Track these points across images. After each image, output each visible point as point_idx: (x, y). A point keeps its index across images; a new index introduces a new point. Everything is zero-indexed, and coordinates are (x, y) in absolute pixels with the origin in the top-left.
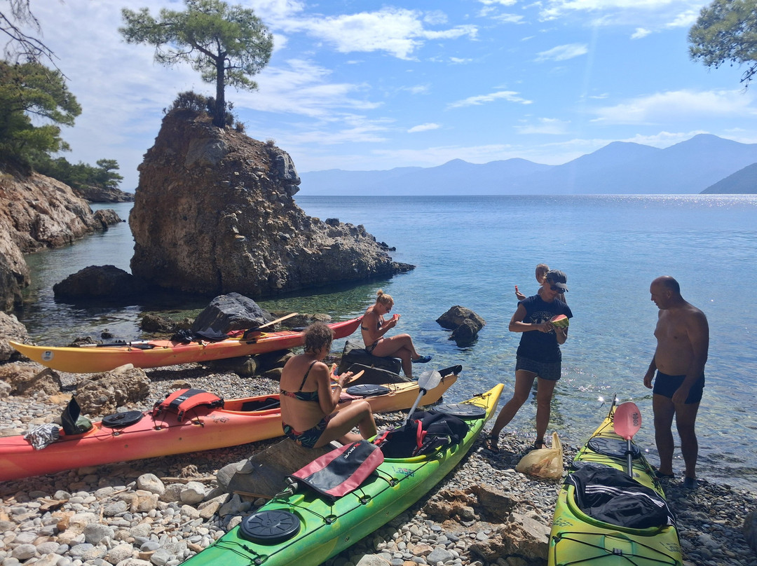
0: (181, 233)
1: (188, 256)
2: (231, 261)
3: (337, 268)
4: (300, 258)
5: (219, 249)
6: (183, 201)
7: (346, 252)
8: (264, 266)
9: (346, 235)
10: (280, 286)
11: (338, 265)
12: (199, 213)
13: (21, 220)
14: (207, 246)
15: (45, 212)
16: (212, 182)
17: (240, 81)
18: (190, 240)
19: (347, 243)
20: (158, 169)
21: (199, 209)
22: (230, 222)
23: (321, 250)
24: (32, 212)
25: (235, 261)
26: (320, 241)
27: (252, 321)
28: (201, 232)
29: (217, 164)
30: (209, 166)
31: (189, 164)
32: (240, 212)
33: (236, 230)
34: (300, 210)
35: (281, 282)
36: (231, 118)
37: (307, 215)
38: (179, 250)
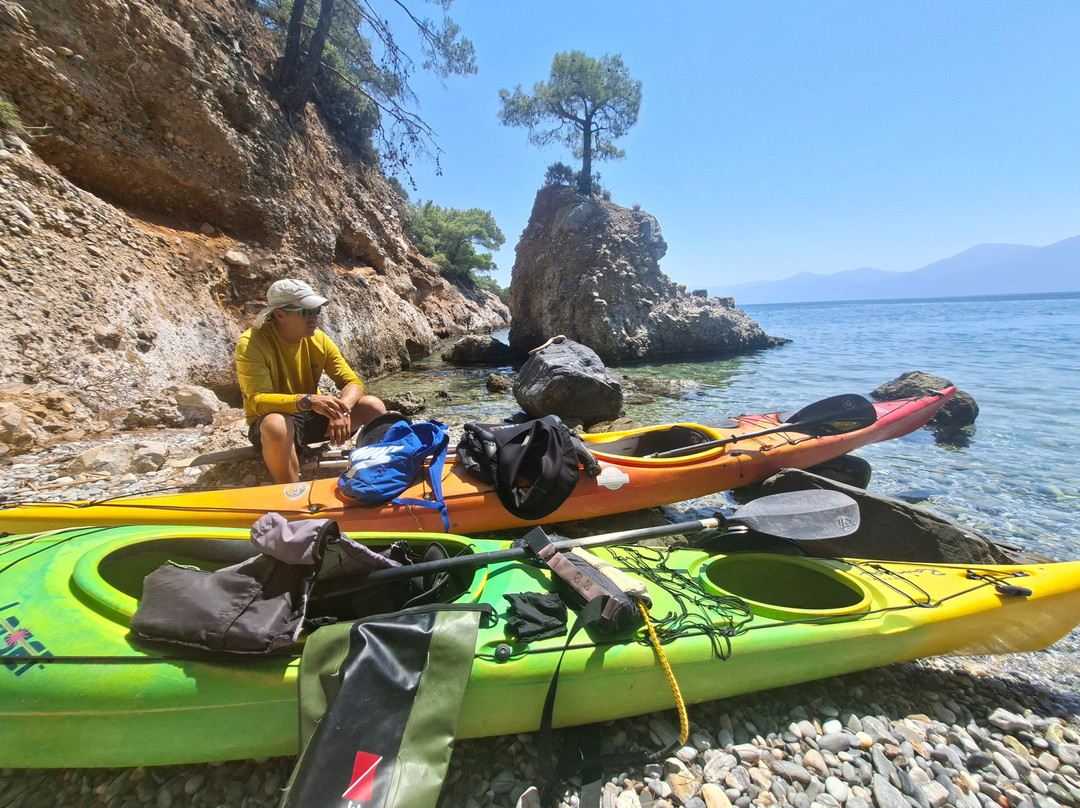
0: (546, 302)
1: (551, 324)
2: (589, 325)
3: (705, 337)
4: (664, 326)
5: (578, 313)
6: (549, 271)
7: (715, 320)
8: (624, 332)
9: (714, 305)
10: (641, 355)
11: (705, 335)
12: (561, 280)
13: (459, 316)
14: (567, 312)
15: (475, 311)
16: (574, 247)
17: (609, 152)
18: (553, 308)
19: (718, 312)
20: (529, 244)
21: (562, 276)
22: (591, 285)
23: (687, 318)
24: (467, 310)
25: (593, 326)
26: (685, 309)
27: (587, 378)
28: (563, 299)
29: (580, 229)
30: (571, 231)
31: (554, 232)
32: (601, 275)
33: (596, 294)
34: (666, 277)
35: (642, 351)
36: (599, 187)
37: (673, 281)
38: (544, 319)
